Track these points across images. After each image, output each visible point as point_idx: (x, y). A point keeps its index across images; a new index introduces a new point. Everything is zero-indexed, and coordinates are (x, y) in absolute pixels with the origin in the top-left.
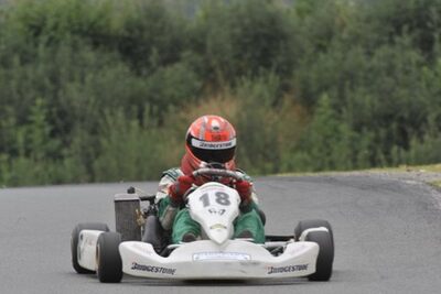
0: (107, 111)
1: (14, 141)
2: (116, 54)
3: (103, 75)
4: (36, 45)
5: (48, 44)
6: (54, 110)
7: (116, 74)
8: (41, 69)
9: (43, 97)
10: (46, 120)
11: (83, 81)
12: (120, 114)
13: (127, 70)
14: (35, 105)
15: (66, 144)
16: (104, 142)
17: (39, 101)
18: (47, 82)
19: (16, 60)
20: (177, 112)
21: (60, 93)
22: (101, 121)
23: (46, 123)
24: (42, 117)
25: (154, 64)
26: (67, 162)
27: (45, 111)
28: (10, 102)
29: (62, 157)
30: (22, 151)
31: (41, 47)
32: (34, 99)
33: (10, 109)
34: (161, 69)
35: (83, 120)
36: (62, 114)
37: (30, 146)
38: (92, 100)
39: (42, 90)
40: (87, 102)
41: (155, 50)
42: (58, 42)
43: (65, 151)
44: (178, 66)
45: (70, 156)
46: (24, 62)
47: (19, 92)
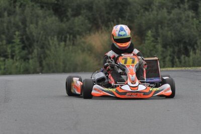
0: (49, 38)
1: (6, 52)
2: (51, 11)
3: (47, 21)
4: (15, 7)
5: (20, 6)
6: (24, 37)
7: (52, 21)
8: (18, 18)
9: (18, 31)
10: (20, 41)
11: (37, 24)
12: (55, 39)
13: (57, 18)
14: (15, 34)
15: (30, 53)
16: (48, 52)
17: (17, 33)
18: (20, 24)
19: (6, 14)
20: (80, 39)
21: (27, 29)
22: (47, 42)
23: (20, 43)
24: (19, 40)
25: (69, 16)
26: (31, 61)
27: (20, 37)
28: (4, 33)
29: (28, 59)
30: (10, 56)
31: (17, 7)
32: (15, 31)
33: (3, 36)
34: (72, 18)
35: (37, 42)
36: (28, 39)
37: (14, 54)
38: (42, 32)
39: (18, 28)
40: (40, 34)
41: (70, 10)
42: (25, 6)
43: (30, 56)
44: (80, 17)
45: (32, 58)
46: (9, 15)
47: (8, 29)
